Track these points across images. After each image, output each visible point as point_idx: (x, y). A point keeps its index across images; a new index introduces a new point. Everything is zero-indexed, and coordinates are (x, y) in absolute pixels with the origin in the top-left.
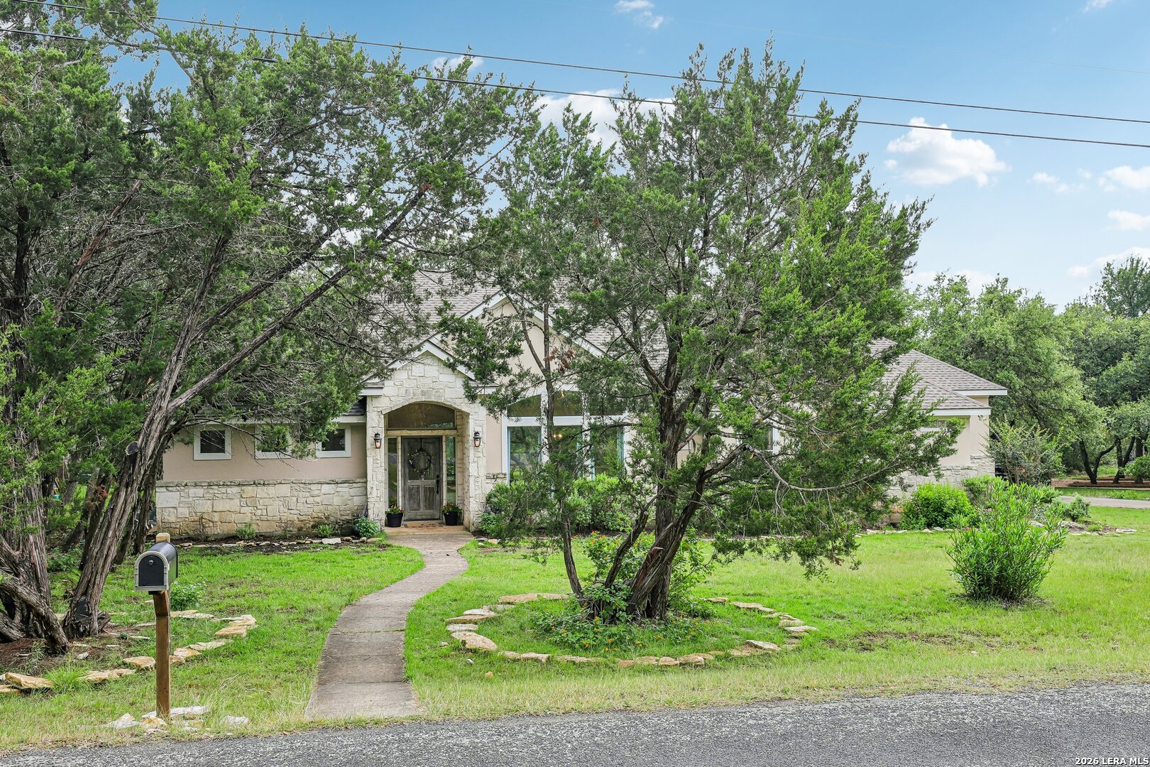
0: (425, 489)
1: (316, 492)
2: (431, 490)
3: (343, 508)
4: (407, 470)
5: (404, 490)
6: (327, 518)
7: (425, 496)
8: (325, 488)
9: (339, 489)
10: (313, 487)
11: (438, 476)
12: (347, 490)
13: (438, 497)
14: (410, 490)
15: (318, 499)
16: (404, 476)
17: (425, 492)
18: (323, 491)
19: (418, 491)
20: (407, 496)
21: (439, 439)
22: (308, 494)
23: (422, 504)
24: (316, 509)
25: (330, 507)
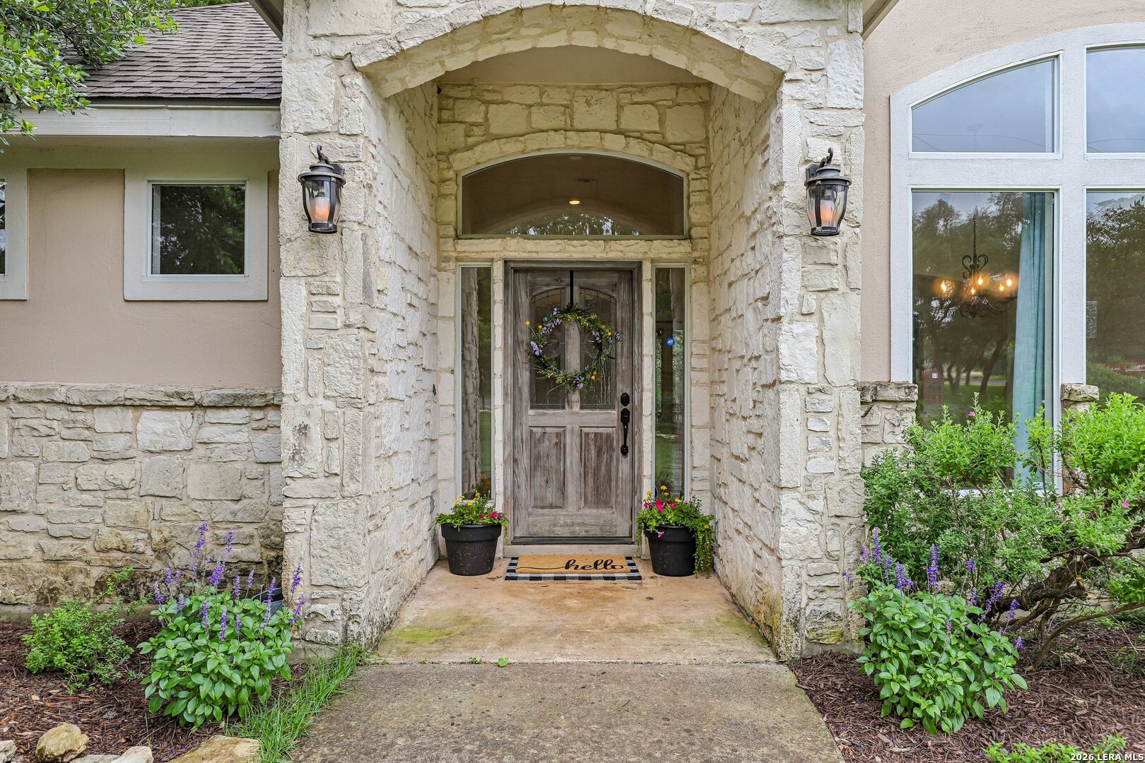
0: (584, 437)
1: (118, 444)
2: (602, 442)
3: (224, 511)
4: (525, 377)
5: (513, 441)
6: (162, 552)
7: (584, 462)
8: (154, 426)
9: (208, 433)
10: (104, 421)
11: (625, 399)
12: (243, 436)
13: (624, 465)
14: (535, 440)
15: (122, 472)
16: (513, 393)
17: (583, 448)
18: (144, 439)
19: (560, 445)
20: (525, 462)
21: (629, 273)
22: (82, 451)
23: (572, 489)
24: (117, 511)
25: (171, 508)
